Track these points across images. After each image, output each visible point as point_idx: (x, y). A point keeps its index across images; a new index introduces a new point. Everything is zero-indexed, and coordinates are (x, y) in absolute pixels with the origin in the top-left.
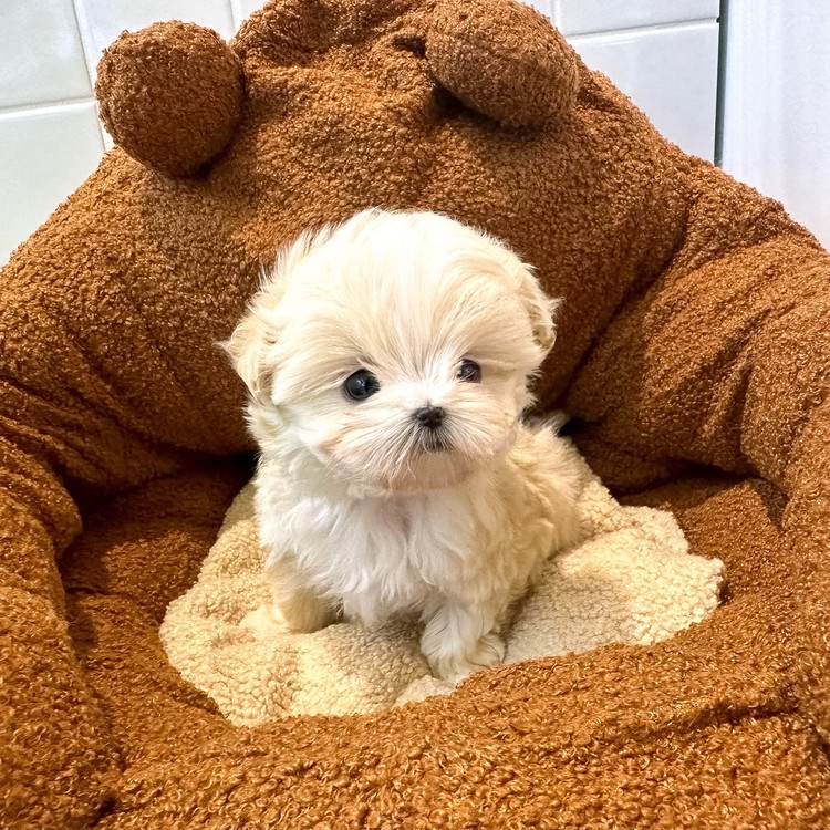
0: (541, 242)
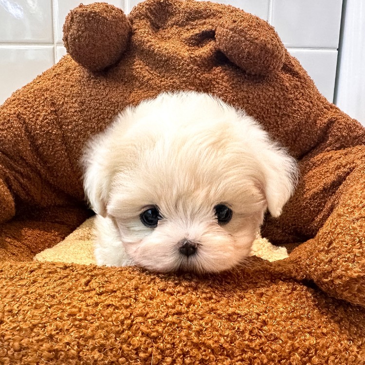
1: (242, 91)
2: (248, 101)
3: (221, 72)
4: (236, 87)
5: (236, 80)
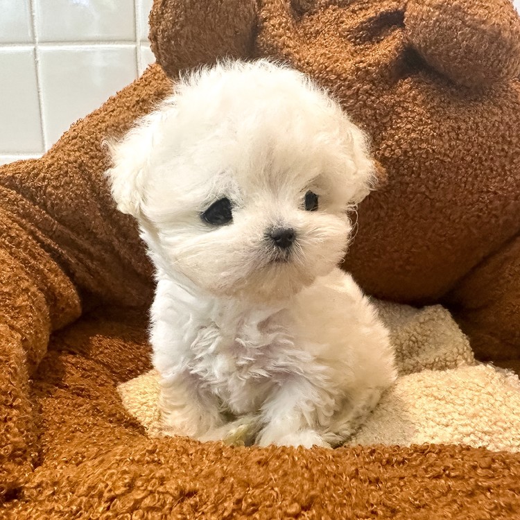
0: (465, 183)
1: (448, 118)
2: (458, 135)
3: (411, 88)
4: (438, 111)
5: (437, 100)
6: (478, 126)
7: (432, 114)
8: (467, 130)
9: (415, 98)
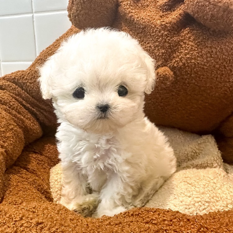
6: (222, 50)
7: (198, 46)
8: (216, 53)
9: (189, 38)
